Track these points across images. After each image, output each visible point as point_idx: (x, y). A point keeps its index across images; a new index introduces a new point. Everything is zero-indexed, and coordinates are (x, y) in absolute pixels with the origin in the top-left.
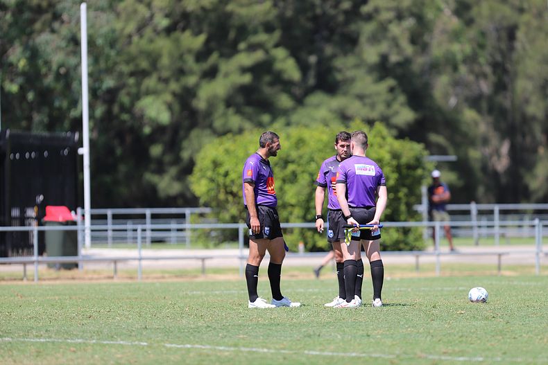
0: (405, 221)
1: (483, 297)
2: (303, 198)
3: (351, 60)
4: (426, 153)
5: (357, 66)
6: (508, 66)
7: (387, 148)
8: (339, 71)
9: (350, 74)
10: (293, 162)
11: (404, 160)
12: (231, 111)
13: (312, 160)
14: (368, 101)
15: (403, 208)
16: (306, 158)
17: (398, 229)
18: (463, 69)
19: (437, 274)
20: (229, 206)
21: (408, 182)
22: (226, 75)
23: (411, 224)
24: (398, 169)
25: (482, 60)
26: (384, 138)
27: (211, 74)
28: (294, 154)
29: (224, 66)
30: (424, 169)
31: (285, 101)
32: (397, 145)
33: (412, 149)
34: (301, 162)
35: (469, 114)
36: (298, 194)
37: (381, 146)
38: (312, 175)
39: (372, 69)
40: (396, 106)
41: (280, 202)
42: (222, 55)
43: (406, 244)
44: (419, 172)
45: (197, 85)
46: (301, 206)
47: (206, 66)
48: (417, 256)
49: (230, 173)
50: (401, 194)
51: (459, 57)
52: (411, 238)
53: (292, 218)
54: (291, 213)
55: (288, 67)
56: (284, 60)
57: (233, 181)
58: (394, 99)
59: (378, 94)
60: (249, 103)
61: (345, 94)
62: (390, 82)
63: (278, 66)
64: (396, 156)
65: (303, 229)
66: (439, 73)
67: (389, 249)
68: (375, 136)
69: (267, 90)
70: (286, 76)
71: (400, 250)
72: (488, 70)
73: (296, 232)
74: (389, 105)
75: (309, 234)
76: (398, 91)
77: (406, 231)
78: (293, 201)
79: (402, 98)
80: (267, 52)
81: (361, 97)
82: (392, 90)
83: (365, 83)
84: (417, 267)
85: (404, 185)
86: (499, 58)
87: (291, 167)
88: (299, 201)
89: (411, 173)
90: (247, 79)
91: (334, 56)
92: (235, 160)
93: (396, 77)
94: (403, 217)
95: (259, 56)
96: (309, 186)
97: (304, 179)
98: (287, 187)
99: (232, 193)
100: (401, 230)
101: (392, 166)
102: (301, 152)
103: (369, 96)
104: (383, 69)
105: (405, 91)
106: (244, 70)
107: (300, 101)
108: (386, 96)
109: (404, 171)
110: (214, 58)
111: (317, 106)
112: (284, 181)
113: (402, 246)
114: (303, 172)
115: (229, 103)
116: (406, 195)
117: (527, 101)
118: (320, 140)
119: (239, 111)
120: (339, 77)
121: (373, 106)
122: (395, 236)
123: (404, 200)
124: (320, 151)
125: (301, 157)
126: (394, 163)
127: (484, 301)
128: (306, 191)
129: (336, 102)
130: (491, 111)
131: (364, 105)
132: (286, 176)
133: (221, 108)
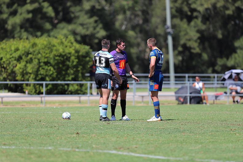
0: (81, 81)
1: (69, 116)
2: (35, 70)
3: (78, 8)
4: (91, 50)
5: (81, 11)
6: (150, 12)
7: (73, 48)
8: (73, 13)
9: (77, 14)
10: (31, 54)
11: (81, 54)
12: (23, 30)
13: (39, 53)
14: (85, 26)
15: (80, 75)
16: (37, 52)
17: (77, 85)
18: (128, 13)
19: (88, 105)
20: (3, 73)
21: (82, 63)
22: (21, 14)
23: (84, 82)
24: (78, 57)
25: (136, 9)
26: (72, 43)
27: (14, 13)
28: (31, 50)
29: (20, 10)
30: (90, 57)
31: (48, 26)
32: (78, 46)
33: (84, 49)
34: (35, 54)
35: (131, 33)
36: (33, 68)
37: (70, 47)
38: (39, 60)
39: (87, 12)
40: (98, 29)
41: (25, 72)
42: (19, 5)
43: (81, 91)
44: (88, 59)
45: (7, 19)
46: (34, 74)
47: (12, 10)
48: (80, 97)
49: (3, 58)
50: (79, 69)
51: (126, 7)
52: (83, 88)
53: (30, 79)
54: (30, 77)
55: (49, 11)
56: (47, 7)
57: (4, 62)
58: (97, 26)
59: (90, 23)
60: (32, 27)
61: (75, 23)
62: (95, 18)
63: (45, 10)
64: (77, 51)
65: (34, 84)
66: (118, 14)
67: (73, 93)
68: (68, 42)
69: (40, 21)
70: (48, 15)
71: (79, 94)
72: (140, 13)
73: (32, 85)
74: (95, 28)
75: (38, 86)
76: (99, 22)
77: (81, 85)
78: (30, 71)
79: (101, 26)
80: (40, 4)
81: (82, 25)
82: (96, 22)
83: (84, 18)
84: (80, 102)
85: (81, 65)
86: (145, 8)
87: (30, 56)
88: (33, 71)
89: (84, 59)
90: (30, 16)
91: (70, 6)
92: (6, 53)
93: (98, 16)
94: (80, 79)
95: (36, 5)
96: (38, 65)
97: (35, 62)
98: (28, 65)
99: (4, 67)
100: (79, 85)
101: (75, 56)
102: (34, 49)
103: (86, 24)
104: (92, 12)
105: (102, 22)
106: (29, 12)
107: (54, 26)
108: (93, 24)
109: (81, 58)
110: (16, 6)
111: (63, 28)
112: (27, 62)
113: (79, 92)
114: (35, 58)
115: (22, 26)
116: (82, 69)
117: (157, 27)
118: (43, 44)
119: (26, 30)
120: (72, 15)
121: (87, 29)
122: (76, 87)
123: (81, 71)
124: (43, 49)
125: (34, 51)
126: (76, 55)
127: (69, 118)
128: (37, 67)
129: (71, 27)
130: (141, 31)
131: (84, 28)
132: (28, 60)
133: (18, 29)
